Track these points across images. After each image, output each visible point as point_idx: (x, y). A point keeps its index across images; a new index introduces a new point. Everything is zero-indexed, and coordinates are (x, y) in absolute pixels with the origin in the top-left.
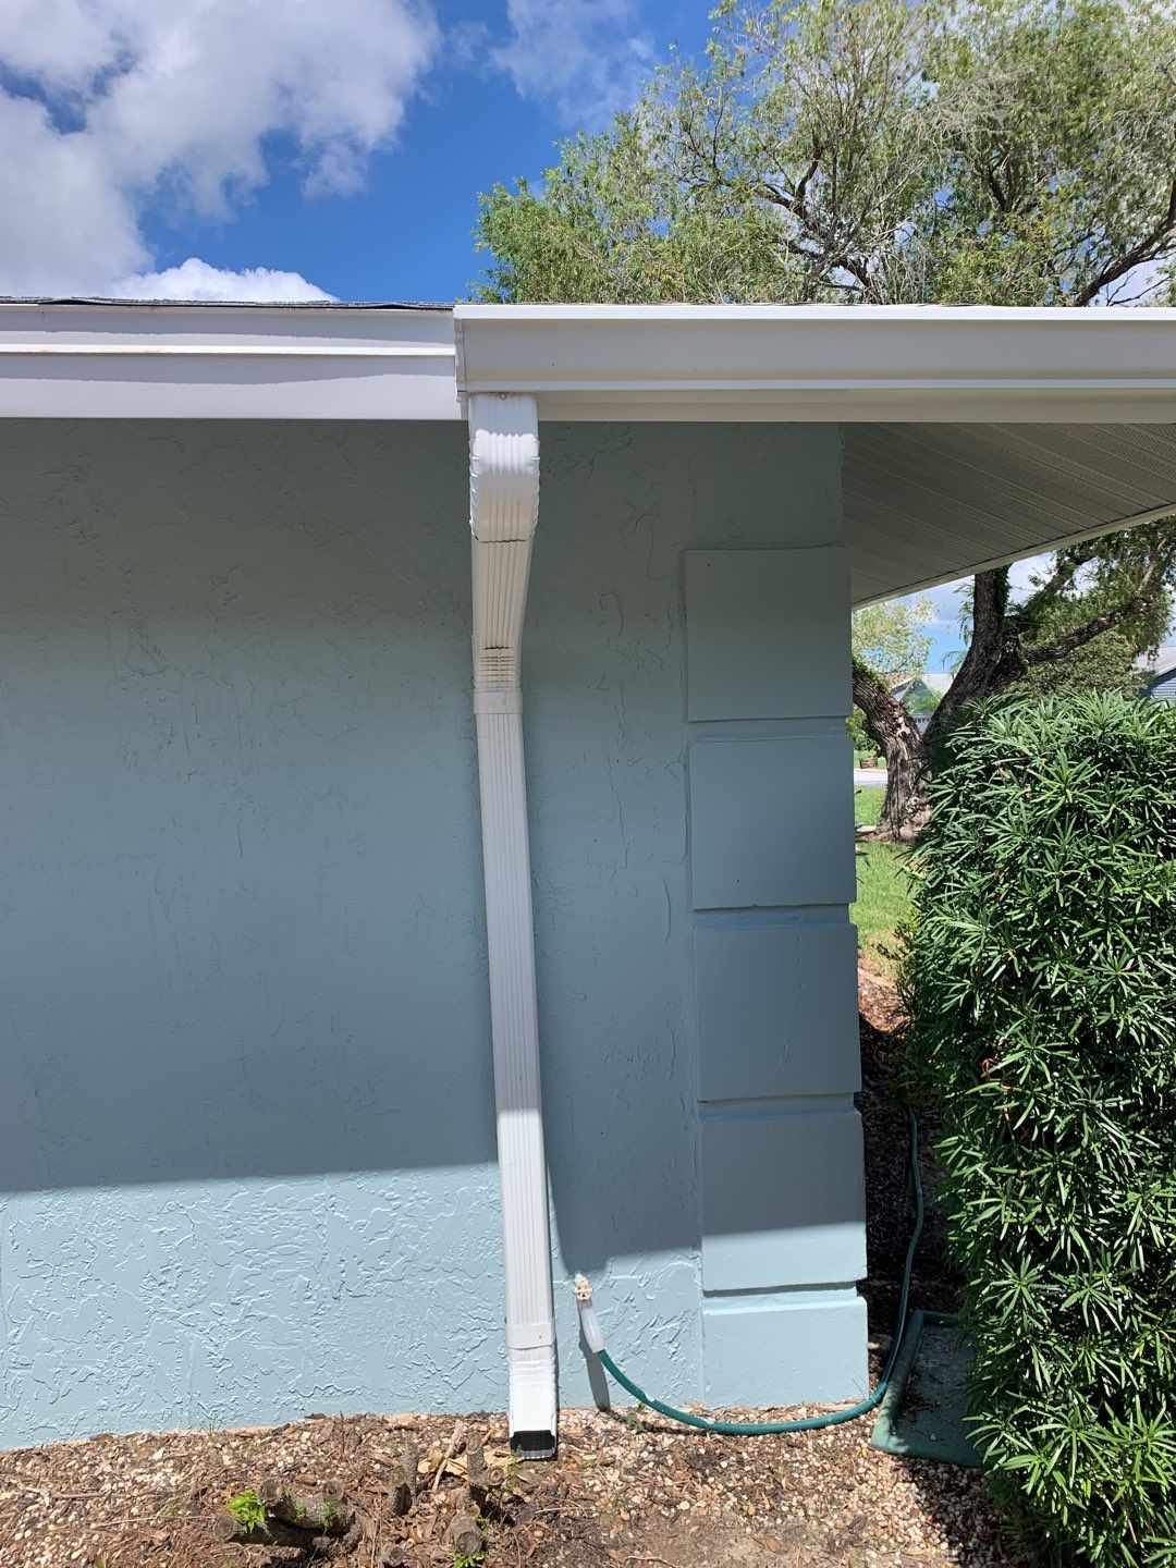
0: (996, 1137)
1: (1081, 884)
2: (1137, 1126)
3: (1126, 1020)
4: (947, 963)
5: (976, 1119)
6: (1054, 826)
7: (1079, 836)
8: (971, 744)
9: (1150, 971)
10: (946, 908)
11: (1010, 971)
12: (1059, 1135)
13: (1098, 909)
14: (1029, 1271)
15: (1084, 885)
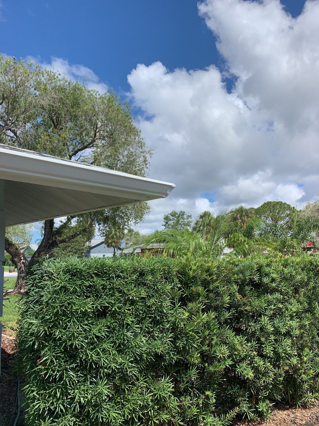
0: (40, 382)
1: (65, 307)
2: (78, 371)
3: (76, 343)
4: (28, 333)
5: (35, 378)
6: (59, 292)
7: (65, 294)
8: (38, 270)
9: (82, 329)
10: (29, 317)
11: (46, 333)
12: (57, 378)
13: (69, 313)
14: (48, 421)
15: (66, 308)
